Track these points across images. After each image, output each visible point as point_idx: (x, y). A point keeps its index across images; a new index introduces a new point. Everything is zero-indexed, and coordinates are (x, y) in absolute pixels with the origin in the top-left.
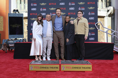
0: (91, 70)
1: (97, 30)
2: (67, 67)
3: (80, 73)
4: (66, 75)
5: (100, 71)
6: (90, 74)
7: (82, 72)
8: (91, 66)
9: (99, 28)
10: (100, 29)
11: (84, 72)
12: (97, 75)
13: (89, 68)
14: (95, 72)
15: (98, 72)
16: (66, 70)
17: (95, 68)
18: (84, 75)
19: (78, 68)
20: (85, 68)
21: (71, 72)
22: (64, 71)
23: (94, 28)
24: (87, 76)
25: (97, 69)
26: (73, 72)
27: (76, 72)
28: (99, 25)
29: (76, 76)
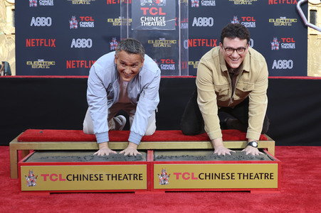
0: (273, 183)
1: (306, 27)
2: (177, 174)
3: (231, 198)
4: (174, 204)
5: (308, 186)
6: (270, 199)
7: (241, 194)
8: (273, 168)
9: (313, 21)
10: (317, 24)
11: (248, 191)
12: (297, 203)
13: (268, 176)
14: (289, 192)
15: (303, 192)
17: (292, 178)
18: (244, 205)
19: (221, 176)
20: (249, 176)
21: (194, 194)
22: (168, 191)
23: (293, 20)
24: (259, 207)
25: (300, 181)
26: (201, 195)
28: (314, 8)
29: (212, 207)
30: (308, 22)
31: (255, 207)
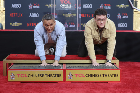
0: (118, 79)
1: (133, 9)
2: (76, 75)
3: (100, 85)
4: (75, 88)
5: (133, 80)
6: (117, 86)
7: (104, 83)
9: (136, 6)
10: (138, 7)
11: (107, 82)
12: (129, 88)
13: (116, 76)
14: (125, 83)
15: (131, 83)
16: (74, 79)
17: (126, 76)
18: (106, 88)
19: (95, 76)
20: (108, 76)
21: (83, 83)
22: (72, 82)
23: (127, 6)
24: (112, 89)
25: (130, 78)
26: (86, 84)
27: (92, 83)
29: (91, 89)
30: (134, 7)
31: (110, 89)
